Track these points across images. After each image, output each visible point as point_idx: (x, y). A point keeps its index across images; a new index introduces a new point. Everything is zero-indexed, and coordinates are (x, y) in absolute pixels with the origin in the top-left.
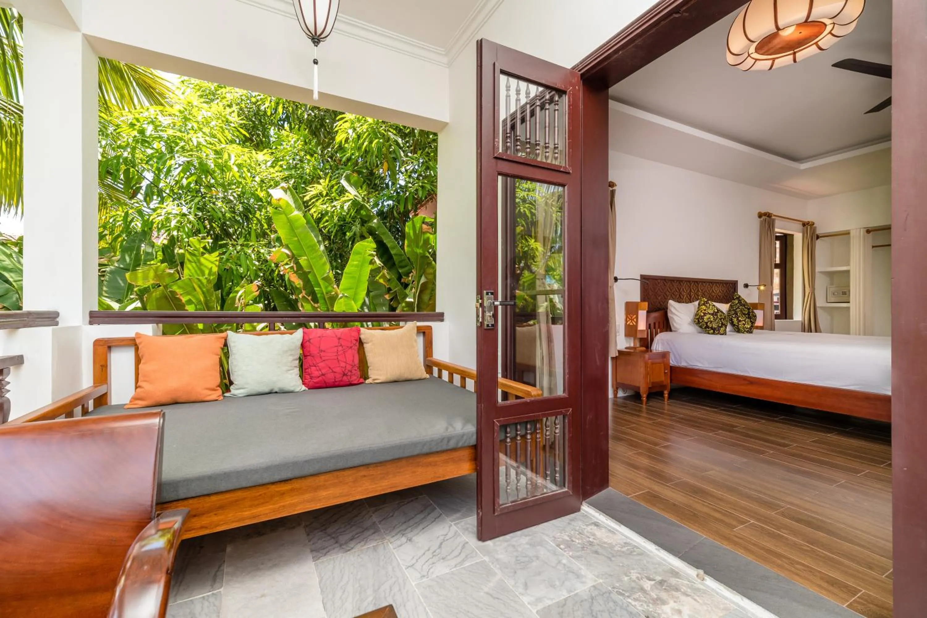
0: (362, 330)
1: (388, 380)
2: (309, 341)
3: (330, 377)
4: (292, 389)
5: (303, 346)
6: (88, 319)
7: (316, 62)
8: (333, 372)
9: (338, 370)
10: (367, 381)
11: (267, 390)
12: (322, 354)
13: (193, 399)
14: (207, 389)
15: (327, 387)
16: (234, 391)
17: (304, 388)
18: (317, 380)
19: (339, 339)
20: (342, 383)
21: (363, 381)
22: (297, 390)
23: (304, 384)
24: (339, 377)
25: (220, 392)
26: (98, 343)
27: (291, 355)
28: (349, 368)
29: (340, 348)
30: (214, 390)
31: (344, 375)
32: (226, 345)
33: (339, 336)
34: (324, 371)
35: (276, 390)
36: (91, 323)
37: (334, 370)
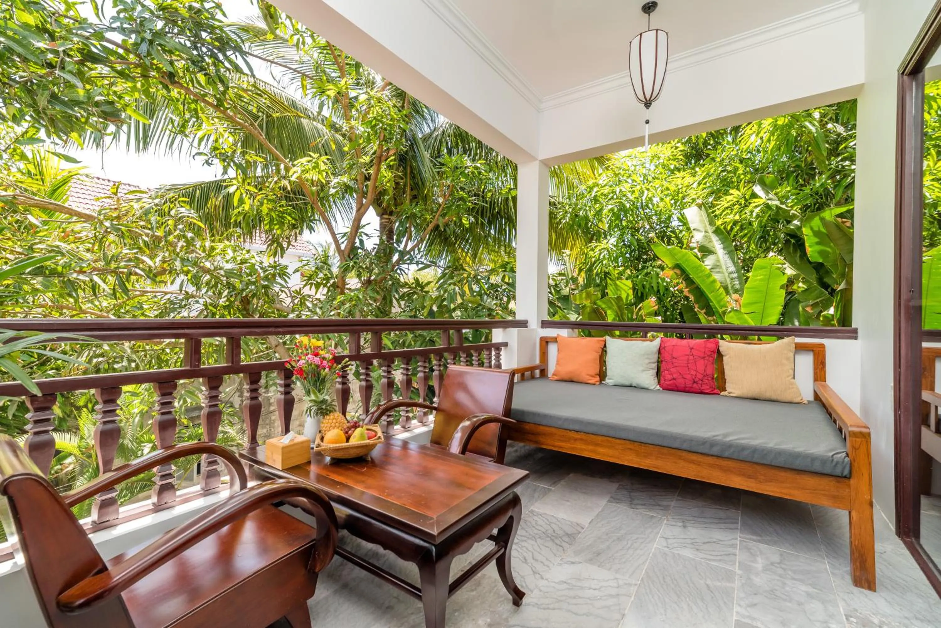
0: (721, 342)
1: (745, 396)
2: (664, 348)
3: (680, 382)
4: (647, 386)
5: (659, 352)
6: (540, 324)
7: (647, 122)
8: (683, 378)
9: (689, 377)
10: (722, 393)
11: (627, 383)
12: (674, 360)
13: (581, 381)
14: (588, 375)
15: (678, 391)
16: (608, 381)
17: (658, 387)
18: (668, 383)
19: (692, 348)
20: (692, 390)
21: (719, 392)
22: (652, 388)
23: (659, 383)
24: (689, 384)
25: (598, 378)
26: (542, 339)
27: (647, 358)
28: (700, 376)
29: (691, 357)
30: (592, 376)
31: (694, 382)
32: (605, 346)
33: (691, 346)
34: (675, 376)
35: (634, 385)
36: (542, 327)
37: (685, 376)
